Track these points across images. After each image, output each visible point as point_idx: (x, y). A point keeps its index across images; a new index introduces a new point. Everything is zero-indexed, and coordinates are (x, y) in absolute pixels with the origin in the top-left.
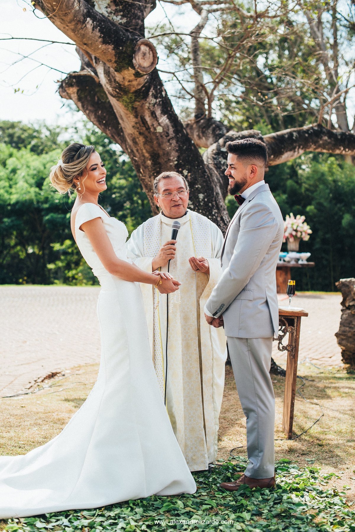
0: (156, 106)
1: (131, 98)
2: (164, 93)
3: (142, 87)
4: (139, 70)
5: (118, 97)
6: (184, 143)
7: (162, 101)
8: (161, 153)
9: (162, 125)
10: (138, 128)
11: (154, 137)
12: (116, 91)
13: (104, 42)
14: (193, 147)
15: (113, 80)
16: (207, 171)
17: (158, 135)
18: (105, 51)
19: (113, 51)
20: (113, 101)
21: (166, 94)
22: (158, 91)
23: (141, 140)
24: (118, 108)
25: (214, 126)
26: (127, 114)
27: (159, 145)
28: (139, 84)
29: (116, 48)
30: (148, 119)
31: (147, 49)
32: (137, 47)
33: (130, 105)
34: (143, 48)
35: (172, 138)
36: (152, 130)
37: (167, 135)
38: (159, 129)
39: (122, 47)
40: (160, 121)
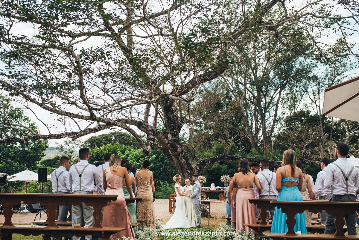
0: (182, 157)
1: (176, 156)
4: (178, 152)
6: (188, 164)
11: (181, 164)
13: (171, 148)
14: (190, 165)
20: (172, 156)
23: (178, 164)
26: (175, 159)
28: (178, 154)
29: (174, 148)
30: (180, 160)
34: (179, 148)
35: (185, 164)
36: (181, 162)
38: (183, 162)
40: (183, 160)
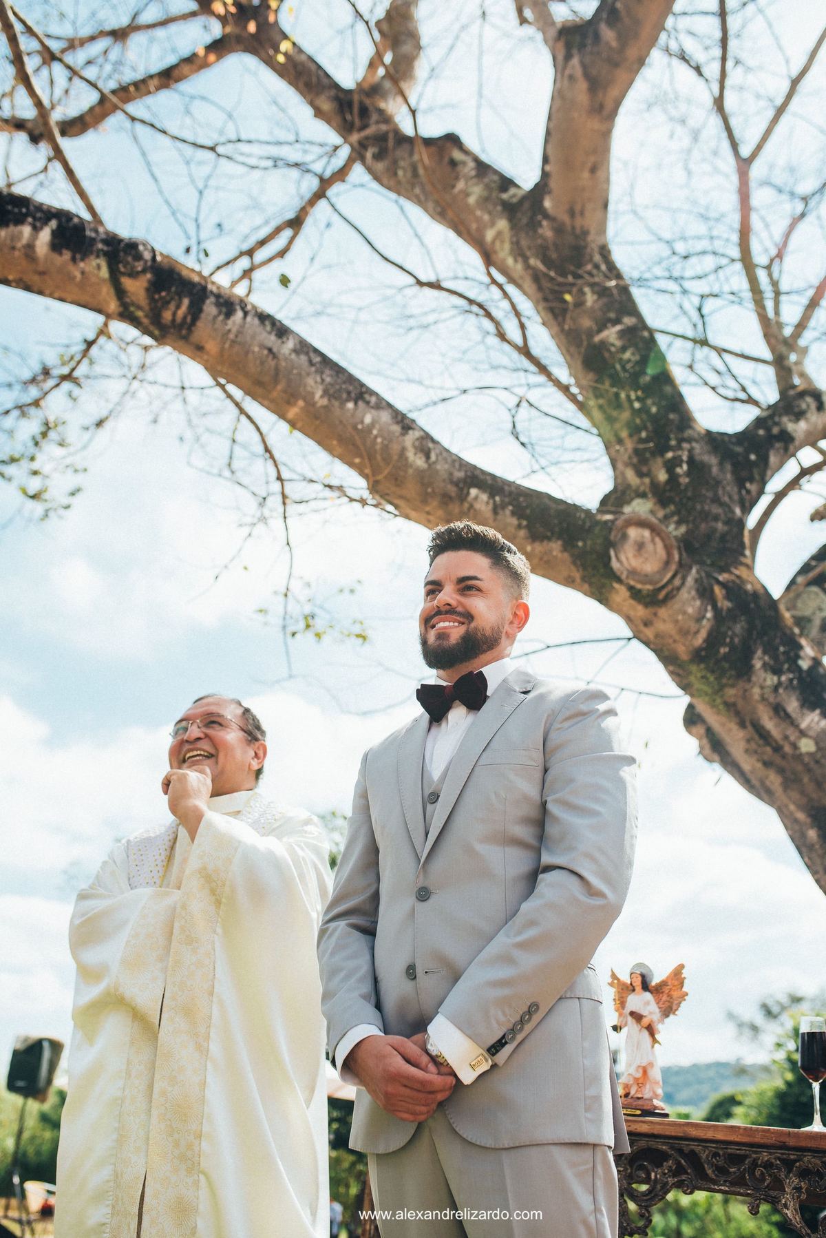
0: (781, 691)
1: (704, 678)
2: (804, 663)
3: (709, 643)
4: (632, 583)
7: (798, 678)
10: (756, 752)
13: (535, 537)
17: (806, 759)
18: (545, 558)
19: (566, 555)
21: (815, 665)
26: (723, 725)
28: (686, 632)
29: (568, 545)
30: (769, 724)
31: (647, 533)
32: (617, 534)
33: (719, 701)
34: (634, 533)
36: (788, 749)
38: (807, 746)
39: (584, 541)
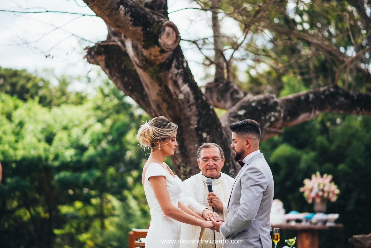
0: (178, 76)
1: (156, 69)
2: (185, 65)
3: (166, 60)
4: (164, 48)
5: (144, 68)
6: (203, 109)
7: (184, 71)
8: (182, 117)
9: (184, 92)
10: (162, 95)
11: (176, 104)
12: (142, 63)
13: (134, 25)
14: (211, 112)
15: (140, 54)
16: (224, 133)
17: (180, 101)
18: (135, 32)
19: (142, 32)
20: (140, 71)
21: (187, 65)
22: (180, 63)
23: (164, 106)
24: (144, 77)
25: (232, 90)
26: (151, 83)
27: (181, 110)
28: (163, 58)
29: (144, 29)
30: (171, 87)
31: (171, 29)
32: (162, 28)
33: (155, 75)
34: (168, 29)
35: (193, 104)
36: (174, 97)
37: (187, 101)
38: (181, 96)
39: (150, 28)
40: (182, 89)
